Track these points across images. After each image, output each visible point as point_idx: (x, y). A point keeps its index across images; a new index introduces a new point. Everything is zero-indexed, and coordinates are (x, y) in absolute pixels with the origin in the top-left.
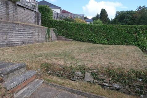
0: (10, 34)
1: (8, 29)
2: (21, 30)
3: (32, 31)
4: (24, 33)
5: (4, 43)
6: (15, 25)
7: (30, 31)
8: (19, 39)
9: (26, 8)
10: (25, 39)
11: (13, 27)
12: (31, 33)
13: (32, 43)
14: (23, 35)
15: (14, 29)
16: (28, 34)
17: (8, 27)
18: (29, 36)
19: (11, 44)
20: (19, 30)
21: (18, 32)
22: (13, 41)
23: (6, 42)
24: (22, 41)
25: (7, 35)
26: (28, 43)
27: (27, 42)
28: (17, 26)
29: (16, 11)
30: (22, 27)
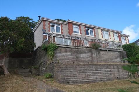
0: (88, 73)
1: (86, 69)
2: (98, 70)
3: (110, 69)
4: (101, 71)
5: (84, 81)
6: (92, 66)
7: (108, 69)
8: (97, 77)
9: (109, 50)
10: (102, 77)
11: (91, 67)
12: (109, 71)
13: (111, 80)
14: (101, 74)
15: (91, 69)
16: (106, 72)
17: (86, 68)
18: (107, 74)
19: (89, 81)
20: (96, 70)
21: (95, 71)
22: (91, 79)
23: (85, 80)
24: (101, 79)
25: (86, 74)
26: (107, 80)
27: (105, 79)
28: (94, 66)
29: (99, 55)
30: (99, 66)
